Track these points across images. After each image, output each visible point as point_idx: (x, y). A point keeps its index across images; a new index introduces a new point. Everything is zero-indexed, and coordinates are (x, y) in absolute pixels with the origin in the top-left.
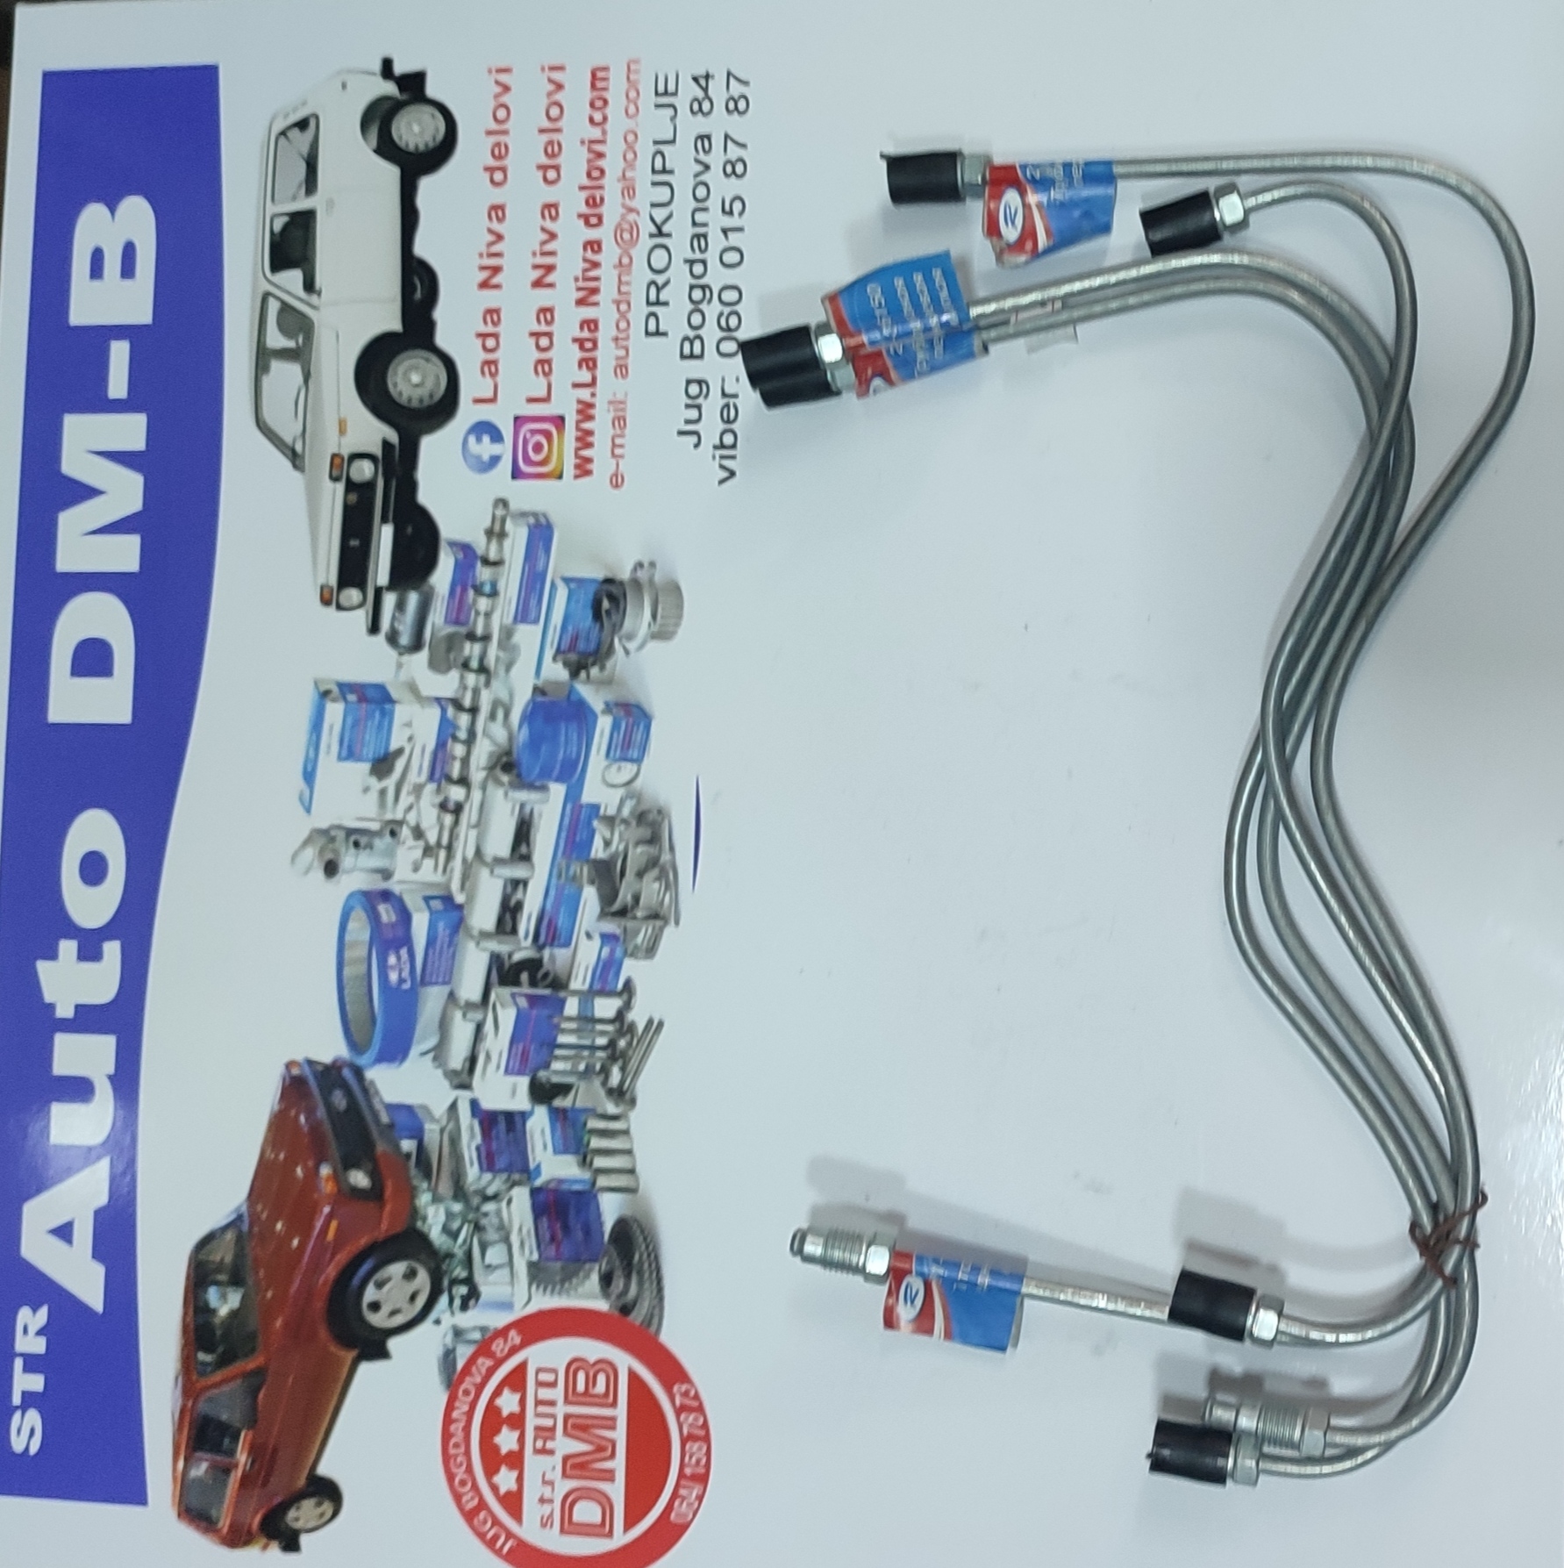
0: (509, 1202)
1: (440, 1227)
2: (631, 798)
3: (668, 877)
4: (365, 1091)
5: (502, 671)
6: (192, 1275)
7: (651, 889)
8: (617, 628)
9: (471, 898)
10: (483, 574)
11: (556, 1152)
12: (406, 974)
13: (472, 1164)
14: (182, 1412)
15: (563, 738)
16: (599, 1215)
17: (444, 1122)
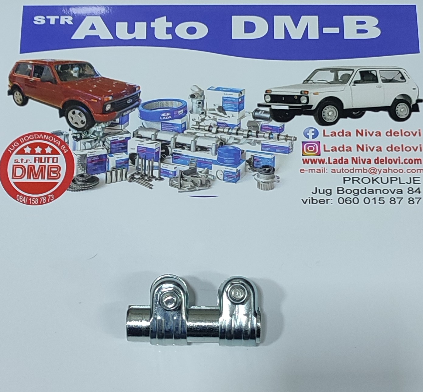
0: (103, 149)
1: (95, 130)
2: (213, 178)
3: (192, 189)
4: (132, 108)
5: (249, 141)
6: (82, 63)
7: (189, 184)
8: (261, 172)
9: (185, 135)
10: (275, 135)
11: (116, 161)
12: (164, 118)
13: (112, 138)
14: (46, 62)
15: (230, 159)
16: (100, 173)
17: (124, 130)
